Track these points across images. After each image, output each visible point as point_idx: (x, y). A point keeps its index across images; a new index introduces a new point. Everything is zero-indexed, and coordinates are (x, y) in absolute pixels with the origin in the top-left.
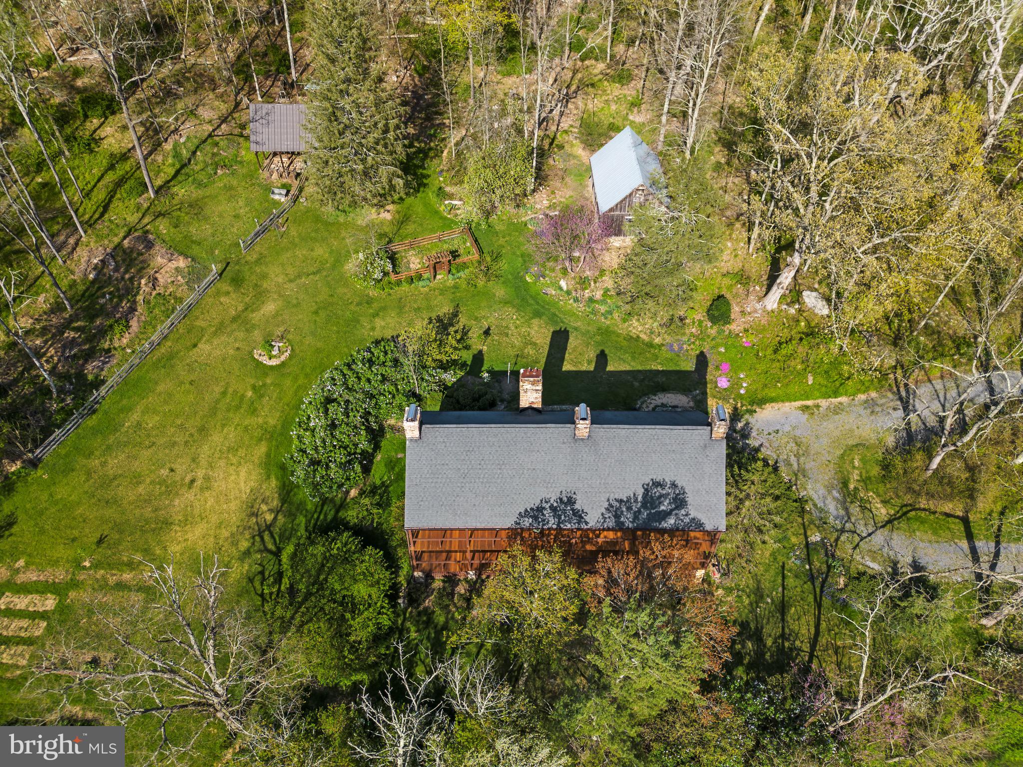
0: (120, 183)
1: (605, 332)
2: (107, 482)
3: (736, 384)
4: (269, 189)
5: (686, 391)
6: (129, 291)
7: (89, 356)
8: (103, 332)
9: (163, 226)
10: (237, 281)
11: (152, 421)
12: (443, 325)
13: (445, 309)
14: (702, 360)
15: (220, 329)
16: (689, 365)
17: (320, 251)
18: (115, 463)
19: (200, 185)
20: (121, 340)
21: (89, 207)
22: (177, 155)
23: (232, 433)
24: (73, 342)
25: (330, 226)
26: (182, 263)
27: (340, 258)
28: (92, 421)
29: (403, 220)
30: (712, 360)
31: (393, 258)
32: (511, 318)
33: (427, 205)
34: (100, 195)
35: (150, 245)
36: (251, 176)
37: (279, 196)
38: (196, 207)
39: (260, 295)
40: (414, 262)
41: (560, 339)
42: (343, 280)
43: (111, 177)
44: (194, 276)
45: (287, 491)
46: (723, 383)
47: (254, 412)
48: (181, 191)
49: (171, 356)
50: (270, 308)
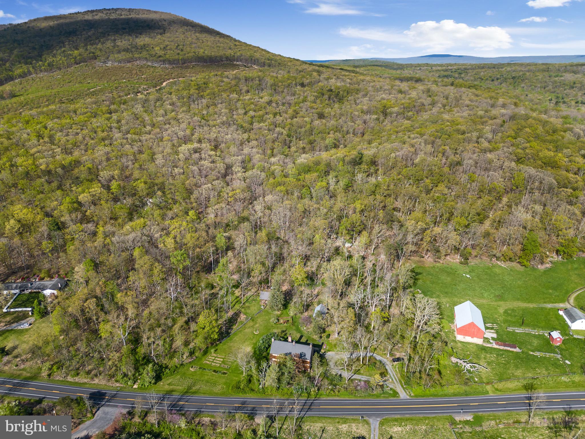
0: (237, 302)
1: (309, 337)
2: (231, 347)
3: (326, 348)
4: (261, 306)
5: (318, 348)
6: (236, 320)
7: (229, 329)
8: (232, 325)
9: (243, 310)
10: (253, 320)
11: (237, 339)
12: (283, 331)
13: (284, 329)
14: (323, 343)
15: (249, 328)
16: (320, 344)
17: (267, 317)
18: (231, 344)
19: (250, 303)
20: (234, 327)
21: (232, 305)
22: (247, 298)
23: (248, 343)
24: (227, 327)
25: (270, 314)
26: (245, 316)
27: (270, 319)
28: (229, 338)
29: (282, 314)
31: (278, 320)
32: (295, 332)
33: (286, 312)
34: (234, 303)
35: (240, 313)
36: (259, 303)
37: (262, 307)
38: (249, 307)
39: (256, 323)
40: (281, 321)
41: (301, 337)
42: (270, 323)
43: (236, 300)
44: (247, 319)
45: (255, 352)
46: (325, 347)
47: (252, 340)
48: (247, 304)
49: (241, 331)
50: (257, 325)
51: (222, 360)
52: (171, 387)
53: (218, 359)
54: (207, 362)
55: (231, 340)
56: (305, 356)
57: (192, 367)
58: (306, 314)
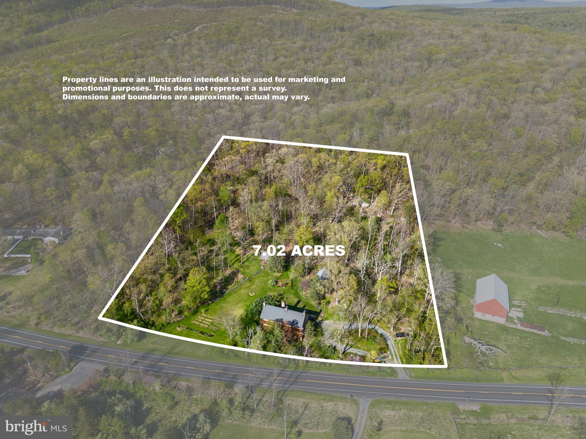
0: (237, 260)
1: (307, 303)
2: (222, 307)
3: (324, 316)
4: (261, 266)
5: (315, 315)
6: (233, 279)
7: (224, 288)
8: (228, 285)
9: (241, 269)
10: (250, 281)
11: (231, 300)
12: (280, 295)
13: (282, 293)
14: (321, 310)
15: (245, 288)
16: (318, 311)
17: (265, 279)
18: (224, 305)
19: (250, 263)
20: (230, 287)
21: (231, 263)
22: (248, 257)
23: (242, 304)
24: (222, 286)
25: (268, 274)
26: (242, 276)
27: (268, 280)
28: (222, 298)
29: (281, 276)
30: (323, 311)
31: (277, 282)
32: (292, 296)
33: (287, 274)
34: (233, 262)
35: (239, 272)
36: (259, 263)
37: (262, 268)
38: (248, 267)
39: (253, 284)
40: (280, 284)
41: (299, 302)
42: (267, 284)
43: (236, 259)
44: (244, 279)
45: (247, 314)
46: (322, 315)
47: (246, 302)
48: (246, 263)
49: (236, 291)
50: (254, 286)
51: (211, 321)
52: (155, 346)
53: (208, 320)
54: (196, 322)
55: (225, 300)
56: (297, 323)
57: (179, 327)
58: (307, 278)
